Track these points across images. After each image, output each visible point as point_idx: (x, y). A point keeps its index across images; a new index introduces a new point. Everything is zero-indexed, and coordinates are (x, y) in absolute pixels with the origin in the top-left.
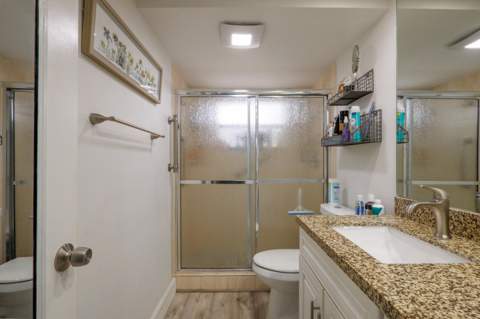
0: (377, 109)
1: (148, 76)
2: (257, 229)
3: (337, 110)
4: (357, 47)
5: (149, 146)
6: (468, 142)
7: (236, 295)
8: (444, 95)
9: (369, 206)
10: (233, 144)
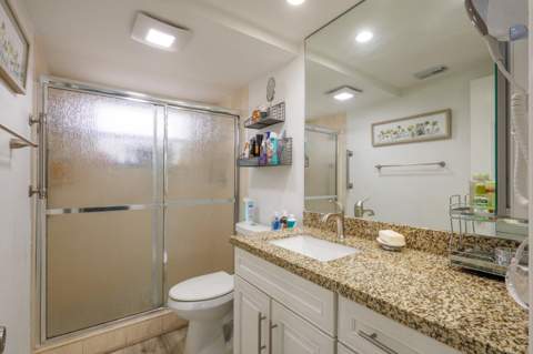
0: (288, 136)
1: (12, 49)
2: (165, 260)
3: (253, 133)
4: (273, 79)
5: (7, 159)
6: (331, 166)
7: (139, 347)
8: (317, 129)
9: (284, 221)
10: (122, 158)
